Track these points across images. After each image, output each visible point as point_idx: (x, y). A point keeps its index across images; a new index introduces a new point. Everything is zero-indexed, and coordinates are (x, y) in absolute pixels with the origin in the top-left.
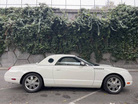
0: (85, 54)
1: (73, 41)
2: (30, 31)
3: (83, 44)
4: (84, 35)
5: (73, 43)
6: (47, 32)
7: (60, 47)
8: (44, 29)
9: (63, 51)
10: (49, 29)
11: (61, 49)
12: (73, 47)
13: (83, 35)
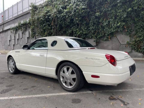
0: (139, 35)
1: (118, 18)
2: (67, 16)
3: (136, 19)
4: (137, 4)
5: (117, 21)
6: (82, 13)
7: (100, 30)
8: (79, 10)
9: (105, 34)
10: (84, 9)
11: (102, 32)
12: (118, 27)
13: (134, 4)
